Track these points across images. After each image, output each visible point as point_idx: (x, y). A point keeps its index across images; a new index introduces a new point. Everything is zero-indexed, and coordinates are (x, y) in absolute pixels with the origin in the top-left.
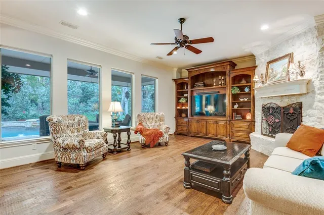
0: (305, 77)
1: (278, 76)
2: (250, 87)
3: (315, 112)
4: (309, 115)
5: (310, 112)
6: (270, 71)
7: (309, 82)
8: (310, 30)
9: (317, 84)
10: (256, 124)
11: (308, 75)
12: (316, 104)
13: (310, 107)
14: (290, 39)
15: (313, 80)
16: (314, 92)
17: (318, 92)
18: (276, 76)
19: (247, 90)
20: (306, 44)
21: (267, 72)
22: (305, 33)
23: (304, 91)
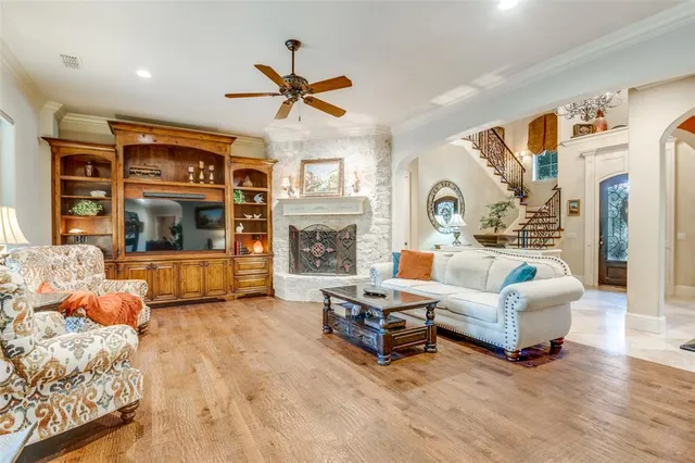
0: (360, 194)
1: (323, 186)
2: (265, 195)
3: (373, 236)
4: (365, 241)
5: (366, 236)
6: (306, 175)
7: (366, 201)
8: (367, 137)
9: (374, 204)
10: (274, 259)
11: (365, 192)
12: (373, 227)
13: (367, 231)
14: (341, 138)
15: (370, 198)
16: (371, 213)
17: (375, 213)
18: (320, 185)
19: (258, 200)
20: (361, 153)
21: (302, 176)
22: (360, 138)
23: (361, 212)
